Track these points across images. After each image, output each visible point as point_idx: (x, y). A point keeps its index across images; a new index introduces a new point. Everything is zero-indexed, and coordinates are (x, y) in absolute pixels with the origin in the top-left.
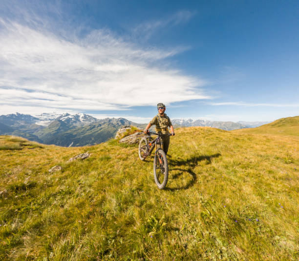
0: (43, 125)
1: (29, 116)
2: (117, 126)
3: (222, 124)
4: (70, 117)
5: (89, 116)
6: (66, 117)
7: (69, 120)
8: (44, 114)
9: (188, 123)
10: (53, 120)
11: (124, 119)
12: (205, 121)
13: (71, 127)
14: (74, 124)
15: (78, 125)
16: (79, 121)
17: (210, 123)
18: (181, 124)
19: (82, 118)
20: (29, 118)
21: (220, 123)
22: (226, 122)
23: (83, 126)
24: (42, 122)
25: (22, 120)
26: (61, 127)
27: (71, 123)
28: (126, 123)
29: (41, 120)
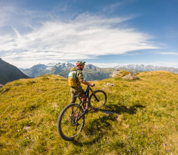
0: (49, 69)
1: (44, 65)
2: (86, 69)
3: (167, 69)
4: (61, 65)
5: (70, 64)
6: (59, 65)
7: (60, 66)
8: (49, 63)
9: (140, 67)
10: (53, 66)
11: (91, 65)
12: (154, 66)
13: (61, 70)
14: (63, 69)
15: (64, 69)
16: (65, 67)
17: (158, 68)
18: (134, 68)
19: (67, 65)
20: (43, 66)
21: (165, 68)
22: (169, 68)
23: (67, 70)
24: (49, 68)
25: (41, 67)
26: (57, 71)
27: (61, 68)
28: (92, 68)
29: (48, 67)
